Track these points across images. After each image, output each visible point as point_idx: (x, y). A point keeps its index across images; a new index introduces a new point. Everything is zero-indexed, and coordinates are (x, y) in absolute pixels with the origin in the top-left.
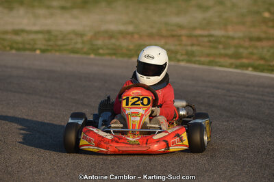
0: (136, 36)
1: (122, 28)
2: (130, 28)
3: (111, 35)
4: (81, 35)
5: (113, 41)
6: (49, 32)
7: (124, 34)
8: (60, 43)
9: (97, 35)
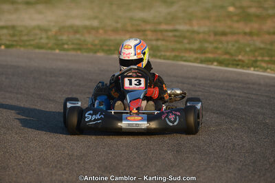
0: (101, 31)
1: (87, 23)
2: (95, 23)
3: (76, 30)
4: (46, 30)
5: (78, 36)
6: (13, 27)
7: (89, 29)
8: (25, 38)
9: (62, 30)
